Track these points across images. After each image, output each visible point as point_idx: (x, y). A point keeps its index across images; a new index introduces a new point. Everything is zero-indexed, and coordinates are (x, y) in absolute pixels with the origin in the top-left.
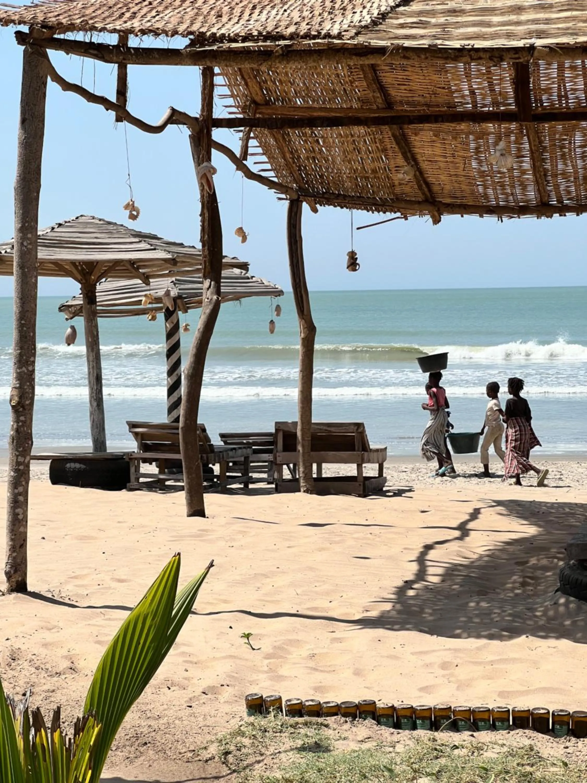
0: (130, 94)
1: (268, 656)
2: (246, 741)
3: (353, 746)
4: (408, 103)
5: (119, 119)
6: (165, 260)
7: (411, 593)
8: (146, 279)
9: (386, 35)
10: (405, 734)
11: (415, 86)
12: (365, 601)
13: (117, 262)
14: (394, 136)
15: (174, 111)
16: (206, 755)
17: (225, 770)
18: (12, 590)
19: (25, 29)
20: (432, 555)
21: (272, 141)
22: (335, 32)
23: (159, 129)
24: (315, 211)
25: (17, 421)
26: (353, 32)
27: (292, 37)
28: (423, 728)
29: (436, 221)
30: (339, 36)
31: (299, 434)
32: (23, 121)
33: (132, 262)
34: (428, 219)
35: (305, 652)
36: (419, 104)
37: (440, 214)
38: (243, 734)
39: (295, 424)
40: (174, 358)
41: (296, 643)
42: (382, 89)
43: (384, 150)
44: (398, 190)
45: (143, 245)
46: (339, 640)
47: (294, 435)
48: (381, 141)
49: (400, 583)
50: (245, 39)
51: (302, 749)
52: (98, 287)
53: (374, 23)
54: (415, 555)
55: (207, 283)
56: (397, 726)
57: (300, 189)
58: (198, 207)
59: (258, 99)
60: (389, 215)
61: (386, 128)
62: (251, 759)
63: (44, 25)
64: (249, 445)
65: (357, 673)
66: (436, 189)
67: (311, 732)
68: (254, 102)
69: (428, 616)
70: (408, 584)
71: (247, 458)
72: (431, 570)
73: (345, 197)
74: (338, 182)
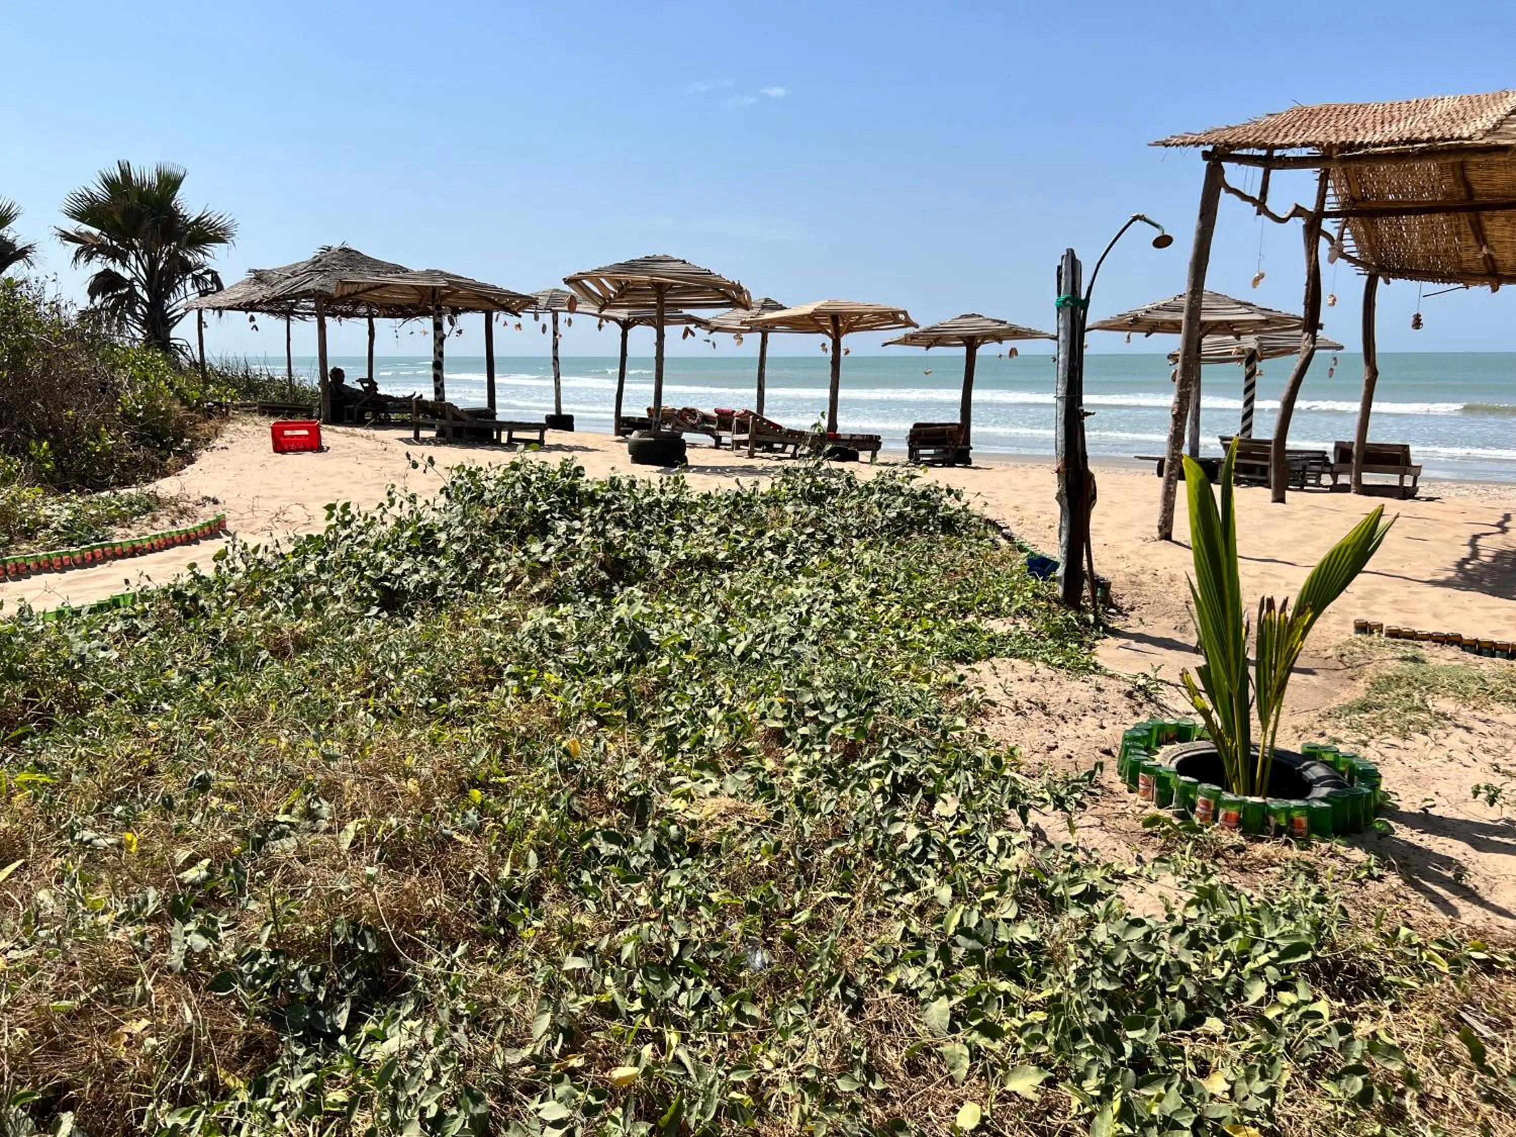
0: (1270, 194)
1: (1360, 598)
2: (1357, 649)
3: (1443, 662)
4: (1487, 196)
5: (1259, 213)
6: (1261, 321)
7: (1468, 567)
8: (1238, 336)
9: (1507, 135)
10: (1486, 659)
11: (1495, 181)
12: (1432, 569)
13: (1221, 323)
14: (1471, 222)
15: (1297, 207)
16: (1326, 654)
17: (1341, 666)
18: (1161, 538)
19: (1209, 148)
20: (1480, 542)
21: (1362, 229)
22: (1466, 135)
23: (1285, 220)
24: (1388, 283)
25: (1175, 425)
26: (1480, 135)
27: (1428, 140)
28: (1501, 656)
29: (1495, 289)
30: (1470, 138)
31: (1354, 450)
32: (1201, 216)
33: (1228, 323)
34: (1488, 288)
35: (1389, 598)
36: (1497, 195)
37: (1499, 284)
38: (1355, 645)
39: (1352, 443)
40: (1250, 394)
41: (1383, 592)
42: (1468, 185)
43: (1458, 234)
44: (1464, 265)
45: (1243, 310)
46: (1416, 593)
47: (1351, 451)
48: (1457, 227)
49: (1458, 559)
50: (1386, 145)
51: (1403, 659)
52: (1204, 341)
53: (1495, 128)
54: (1467, 541)
55: (1306, 335)
56: (1479, 653)
57: (1378, 266)
58: (1305, 279)
59: (1357, 196)
60: (1453, 286)
61: (1463, 214)
62: (1362, 661)
63: (1227, 144)
64: (1308, 459)
65: (1435, 616)
66: (1499, 264)
67: (1409, 649)
68: (1352, 198)
69: (1487, 582)
70: (1465, 561)
71: (1304, 467)
72: (1483, 552)
73: (1416, 272)
74: (1412, 259)
